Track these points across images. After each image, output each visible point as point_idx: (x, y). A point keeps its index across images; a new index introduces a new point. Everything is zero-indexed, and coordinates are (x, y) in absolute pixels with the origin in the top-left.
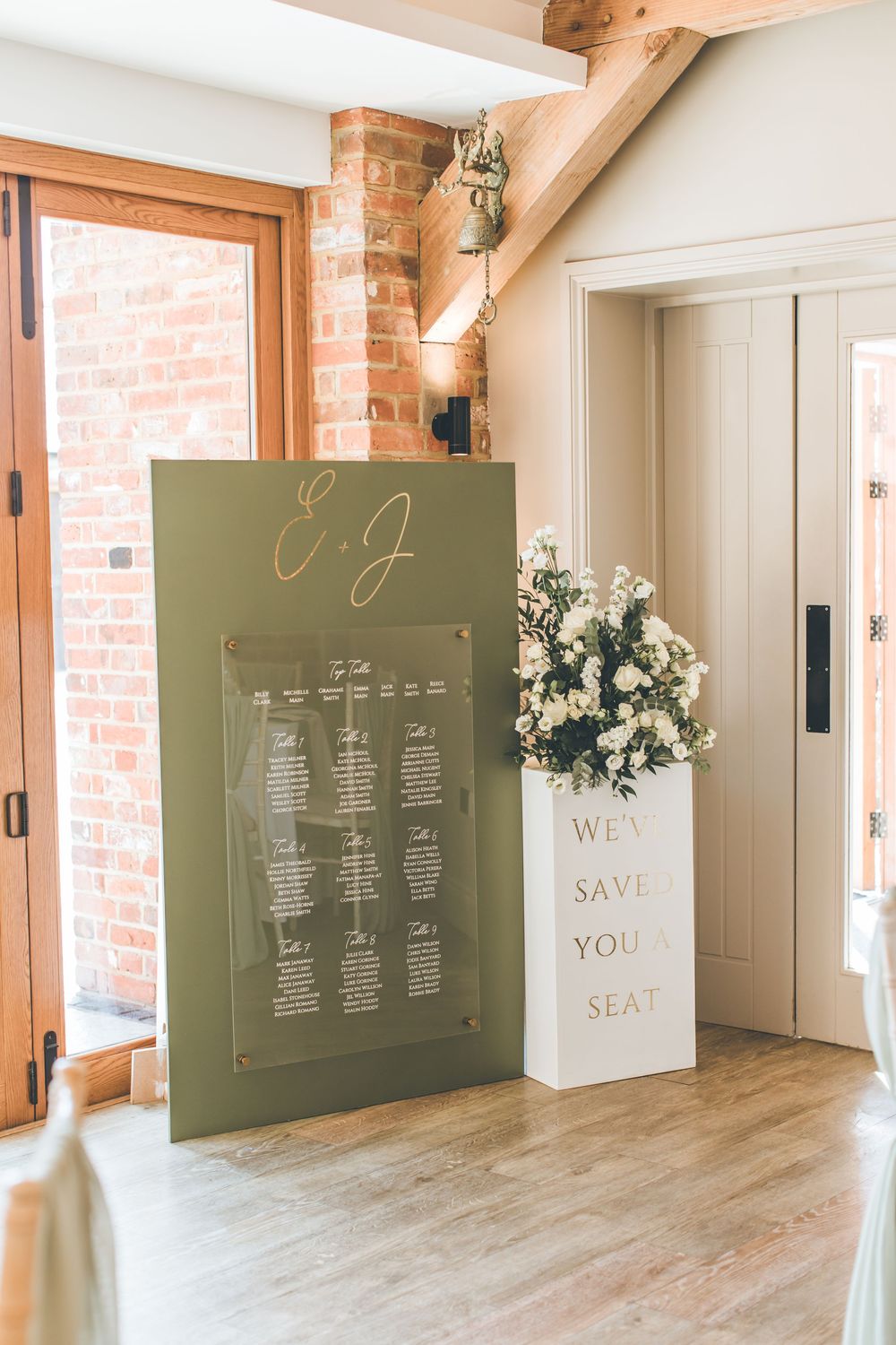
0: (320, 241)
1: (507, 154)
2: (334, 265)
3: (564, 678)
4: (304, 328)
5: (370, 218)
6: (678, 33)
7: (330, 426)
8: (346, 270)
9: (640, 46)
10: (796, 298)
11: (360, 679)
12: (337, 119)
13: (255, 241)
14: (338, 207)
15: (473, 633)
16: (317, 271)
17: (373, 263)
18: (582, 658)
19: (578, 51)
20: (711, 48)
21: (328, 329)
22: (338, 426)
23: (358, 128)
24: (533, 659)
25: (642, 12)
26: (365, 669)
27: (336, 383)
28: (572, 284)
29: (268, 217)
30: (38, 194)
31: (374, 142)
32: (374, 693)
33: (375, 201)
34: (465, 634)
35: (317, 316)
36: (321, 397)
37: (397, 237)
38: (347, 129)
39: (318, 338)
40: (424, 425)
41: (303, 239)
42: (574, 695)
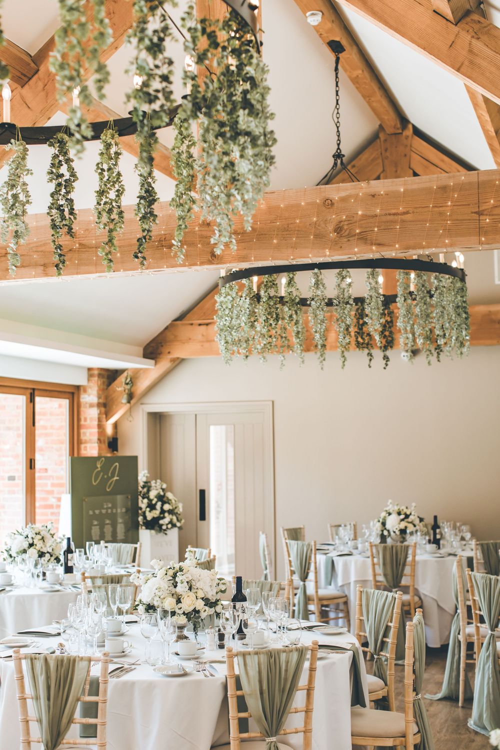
0: (83, 398)
1: (133, 381)
2: (88, 405)
3: (152, 507)
4: (79, 420)
5: (98, 394)
6: (178, 358)
7: (86, 445)
8: (91, 406)
9: (169, 360)
10: (196, 415)
11: (110, 508)
12: (89, 369)
13: (68, 399)
14: (89, 391)
15: (131, 497)
16: (82, 405)
17: (99, 405)
18: (157, 502)
19: (152, 359)
20: (183, 360)
21: (85, 420)
22: (88, 445)
23: (96, 372)
24: (143, 504)
25: (169, 353)
26: (110, 505)
27: (88, 434)
28: (143, 411)
29: (69, 393)
30: (36, 392)
31: (100, 375)
32: (107, 512)
33: (99, 390)
34: (129, 497)
35: (82, 418)
36: (83, 437)
37: (103, 398)
38: (92, 372)
39: (82, 422)
40: (107, 444)
41: (79, 398)
42: (154, 511)
